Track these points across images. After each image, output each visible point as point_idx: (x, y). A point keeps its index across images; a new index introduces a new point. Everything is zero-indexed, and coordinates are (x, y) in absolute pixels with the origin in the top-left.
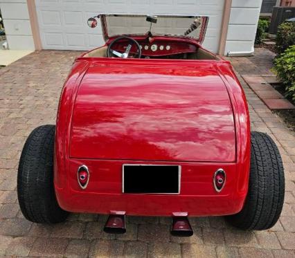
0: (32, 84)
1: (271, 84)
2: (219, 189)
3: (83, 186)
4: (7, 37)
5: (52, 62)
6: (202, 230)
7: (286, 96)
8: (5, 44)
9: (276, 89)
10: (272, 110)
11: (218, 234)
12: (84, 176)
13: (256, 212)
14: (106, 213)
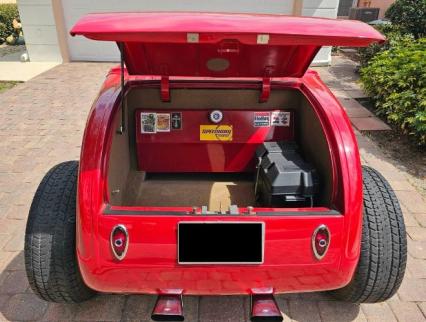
0: (57, 104)
1: (356, 99)
2: (320, 254)
3: (120, 255)
4: (28, 47)
5: (84, 76)
6: (288, 303)
7: (378, 114)
8: (25, 55)
9: (363, 105)
10: (361, 132)
11: (310, 308)
12: (121, 240)
13: (367, 281)
14: (154, 292)
